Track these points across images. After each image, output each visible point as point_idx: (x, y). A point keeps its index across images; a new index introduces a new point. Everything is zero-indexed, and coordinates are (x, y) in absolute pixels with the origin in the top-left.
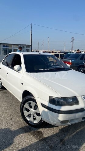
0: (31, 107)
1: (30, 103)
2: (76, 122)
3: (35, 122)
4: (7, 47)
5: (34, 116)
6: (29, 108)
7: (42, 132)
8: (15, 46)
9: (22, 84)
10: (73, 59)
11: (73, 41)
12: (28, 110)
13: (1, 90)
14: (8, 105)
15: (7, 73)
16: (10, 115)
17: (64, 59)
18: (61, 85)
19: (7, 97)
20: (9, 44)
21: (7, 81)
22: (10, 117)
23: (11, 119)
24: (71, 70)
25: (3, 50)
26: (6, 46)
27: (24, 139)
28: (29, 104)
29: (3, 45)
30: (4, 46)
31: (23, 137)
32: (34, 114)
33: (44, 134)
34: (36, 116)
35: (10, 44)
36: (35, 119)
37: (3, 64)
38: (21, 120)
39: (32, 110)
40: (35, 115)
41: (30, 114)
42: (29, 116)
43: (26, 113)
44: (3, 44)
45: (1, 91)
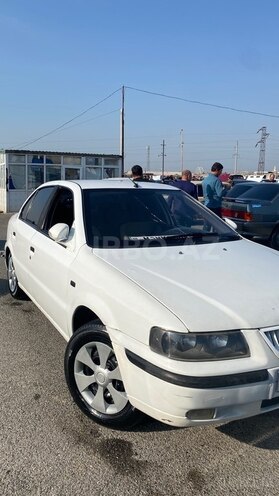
0: (97, 361)
1: (94, 349)
2: (240, 415)
3: (111, 410)
4: (45, 164)
5: (106, 391)
6: (90, 363)
7: (130, 444)
8: (70, 159)
9: (73, 284)
10: (257, 203)
11: (262, 141)
12: (88, 372)
13: (15, 301)
14: (32, 352)
15: (32, 249)
16: (36, 385)
17: (228, 200)
18: (193, 291)
19: (31, 324)
20: (50, 153)
21: (31, 275)
22: (35, 390)
23: (37, 397)
24: (238, 238)
25: (31, 172)
26: (42, 159)
27: (70, 464)
28: (90, 351)
29: (31, 157)
30: (35, 160)
31: (68, 459)
32: (107, 384)
33: (139, 451)
34: (113, 392)
35: (53, 153)
36: (109, 400)
37: (21, 217)
38: (66, 400)
39: (102, 371)
40: (110, 386)
41: (95, 384)
42: (92, 388)
43: (82, 381)
44: (33, 152)
45: (15, 304)
